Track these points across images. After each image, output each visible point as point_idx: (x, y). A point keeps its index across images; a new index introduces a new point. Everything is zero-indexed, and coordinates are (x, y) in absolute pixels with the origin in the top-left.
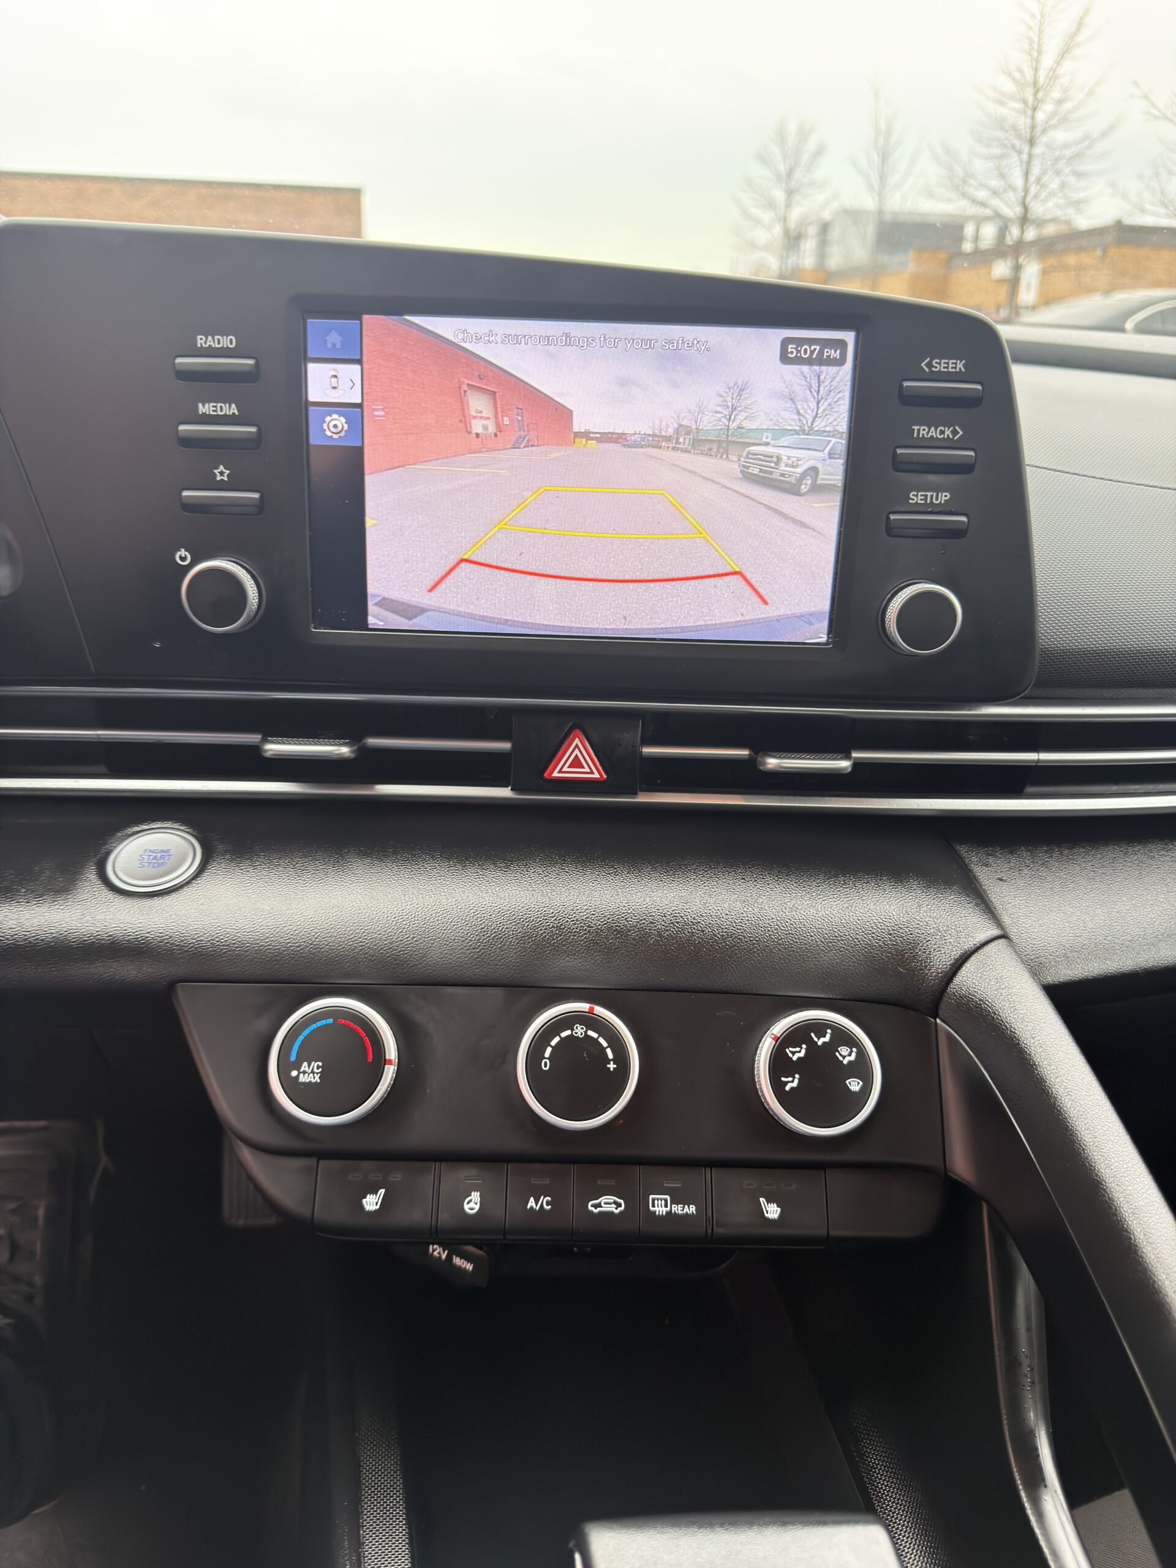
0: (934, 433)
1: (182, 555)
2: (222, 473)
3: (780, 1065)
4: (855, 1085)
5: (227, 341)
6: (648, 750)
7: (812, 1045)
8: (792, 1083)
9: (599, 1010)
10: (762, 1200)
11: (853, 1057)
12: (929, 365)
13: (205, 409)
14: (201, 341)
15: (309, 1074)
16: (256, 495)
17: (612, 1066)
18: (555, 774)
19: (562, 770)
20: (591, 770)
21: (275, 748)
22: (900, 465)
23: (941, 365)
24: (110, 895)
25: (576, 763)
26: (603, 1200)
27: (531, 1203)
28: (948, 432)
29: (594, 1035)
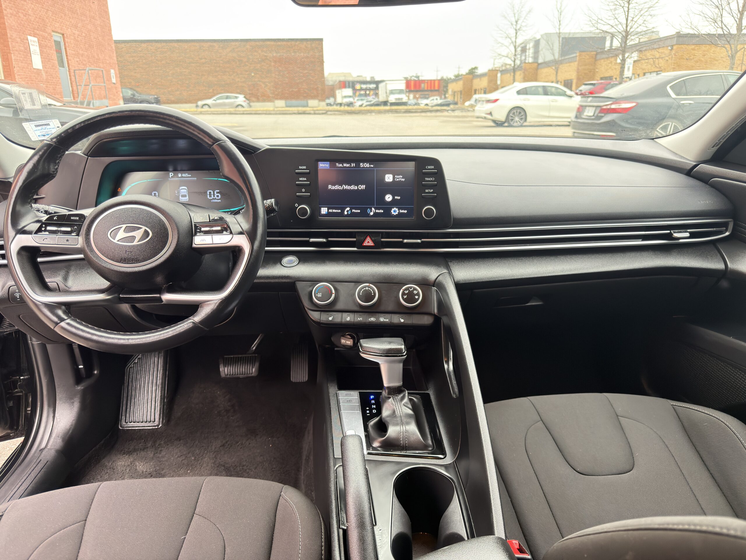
0: (429, 179)
1: (296, 205)
2: (303, 190)
3: (403, 294)
4: (417, 297)
5: (305, 167)
6: (382, 240)
7: (409, 290)
8: (405, 297)
9: (371, 285)
10: (401, 319)
11: (417, 292)
12: (427, 167)
13: (301, 179)
14: (300, 167)
15: (319, 295)
16: (309, 194)
17: (373, 294)
18: (364, 244)
19: (366, 244)
20: (371, 244)
21: (312, 240)
22: (424, 185)
23: (429, 167)
24: (282, 267)
25: (368, 242)
26: (372, 318)
27: (359, 319)
28: (432, 179)
29: (370, 289)
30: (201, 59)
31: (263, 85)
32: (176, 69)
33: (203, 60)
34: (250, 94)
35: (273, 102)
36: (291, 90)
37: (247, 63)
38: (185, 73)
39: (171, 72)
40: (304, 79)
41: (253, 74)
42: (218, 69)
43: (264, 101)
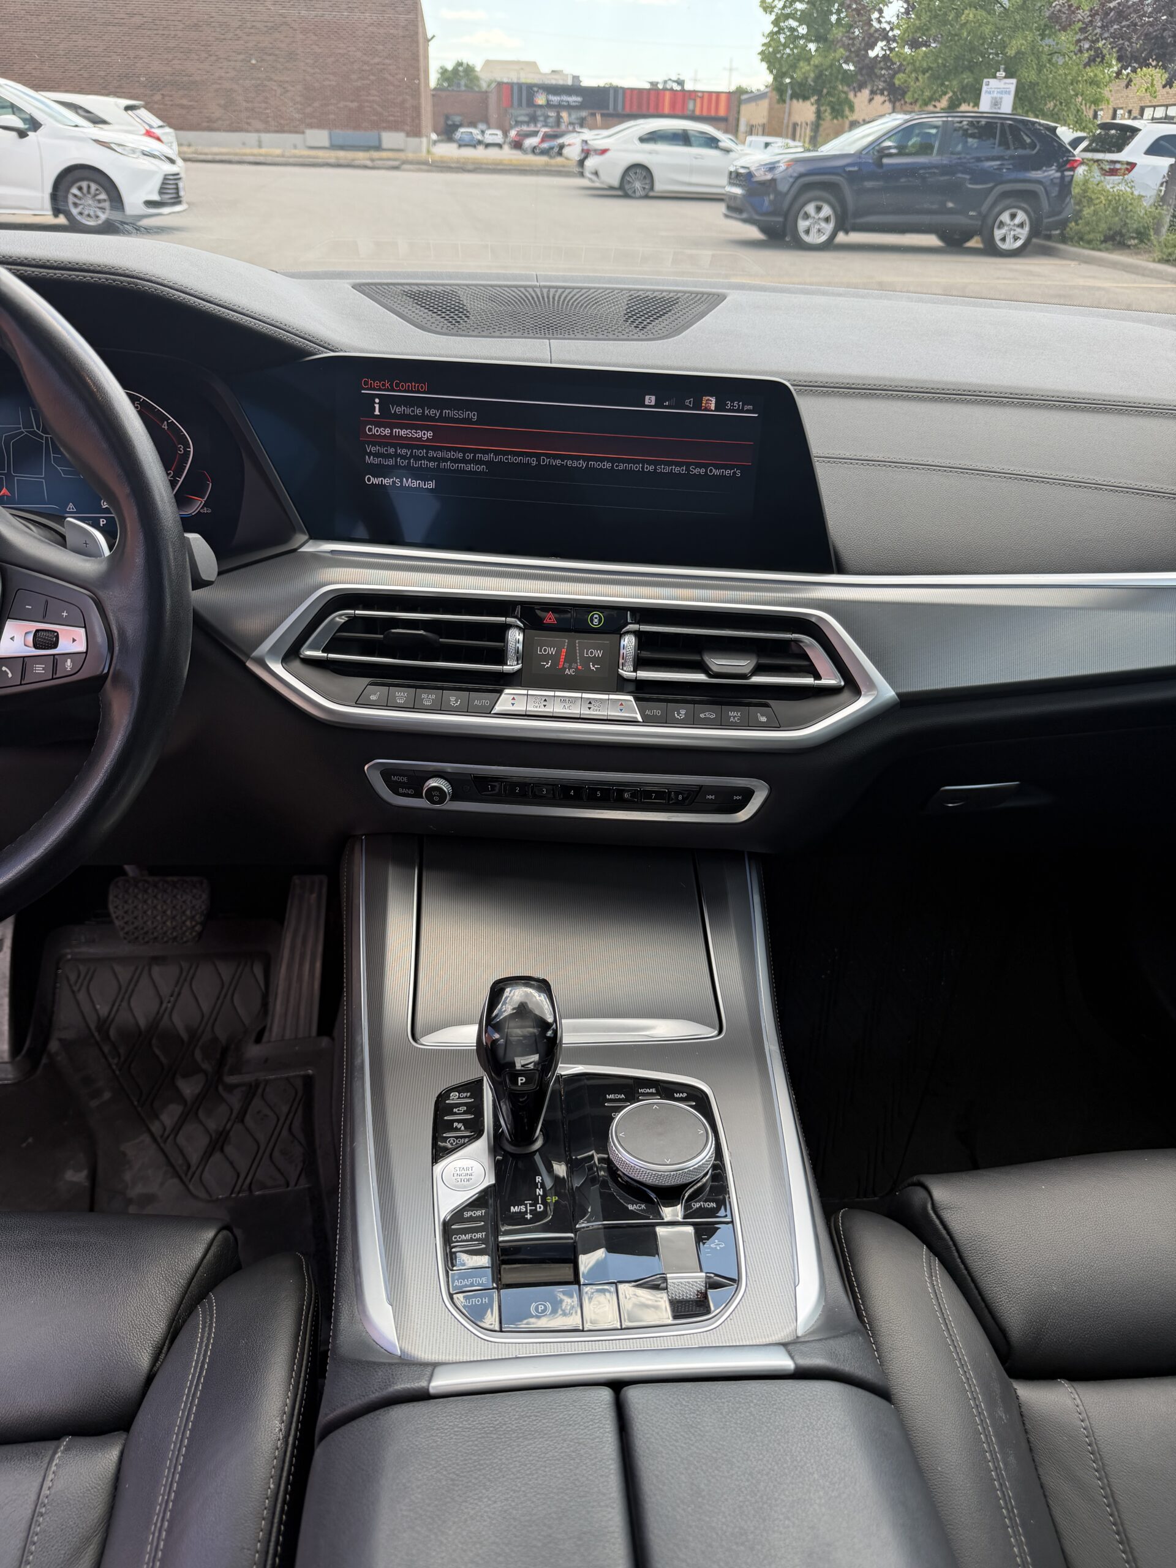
30: (132, 15)
31: (279, 91)
32: (74, 37)
33: (137, 20)
34: (247, 109)
35: (303, 133)
36: (341, 104)
37: (238, 32)
38: (95, 50)
39: (61, 46)
40: (372, 77)
41: (253, 62)
42: (172, 44)
43: (281, 130)
